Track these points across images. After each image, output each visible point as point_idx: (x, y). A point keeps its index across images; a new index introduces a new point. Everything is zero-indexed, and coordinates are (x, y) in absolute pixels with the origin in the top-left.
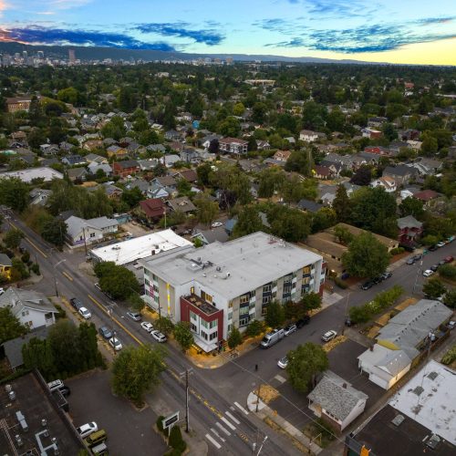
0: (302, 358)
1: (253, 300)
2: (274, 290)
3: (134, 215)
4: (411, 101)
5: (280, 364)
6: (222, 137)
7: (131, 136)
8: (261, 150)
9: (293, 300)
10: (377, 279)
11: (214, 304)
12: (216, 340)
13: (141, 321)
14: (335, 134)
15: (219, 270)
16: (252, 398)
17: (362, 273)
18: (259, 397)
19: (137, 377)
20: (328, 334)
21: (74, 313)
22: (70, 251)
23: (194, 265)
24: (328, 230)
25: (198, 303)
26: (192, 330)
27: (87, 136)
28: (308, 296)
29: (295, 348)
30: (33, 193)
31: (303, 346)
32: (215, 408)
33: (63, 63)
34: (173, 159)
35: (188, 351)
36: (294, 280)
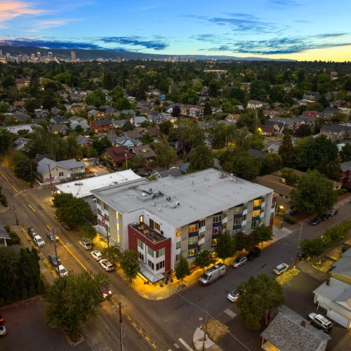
0: (254, 291)
1: (203, 229)
2: (225, 221)
3: (101, 160)
4: (338, 83)
5: (230, 297)
6: (183, 105)
7: (109, 104)
8: (215, 115)
9: (244, 232)
10: (325, 215)
11: (162, 232)
12: (163, 270)
13: (92, 250)
14: (277, 104)
15: (169, 199)
16: (199, 334)
17: (310, 209)
18: (206, 333)
19: (71, 307)
20: (280, 267)
21: (29, 241)
22: (39, 188)
23: (144, 194)
24: (274, 173)
25: (146, 232)
26: (139, 259)
27: (74, 104)
28: (259, 229)
29: (247, 281)
30: (17, 142)
31: (255, 277)
32: (156, 344)
33: (67, 61)
34: (142, 119)
35: (134, 280)
36: (245, 212)
